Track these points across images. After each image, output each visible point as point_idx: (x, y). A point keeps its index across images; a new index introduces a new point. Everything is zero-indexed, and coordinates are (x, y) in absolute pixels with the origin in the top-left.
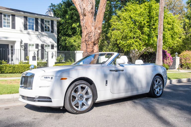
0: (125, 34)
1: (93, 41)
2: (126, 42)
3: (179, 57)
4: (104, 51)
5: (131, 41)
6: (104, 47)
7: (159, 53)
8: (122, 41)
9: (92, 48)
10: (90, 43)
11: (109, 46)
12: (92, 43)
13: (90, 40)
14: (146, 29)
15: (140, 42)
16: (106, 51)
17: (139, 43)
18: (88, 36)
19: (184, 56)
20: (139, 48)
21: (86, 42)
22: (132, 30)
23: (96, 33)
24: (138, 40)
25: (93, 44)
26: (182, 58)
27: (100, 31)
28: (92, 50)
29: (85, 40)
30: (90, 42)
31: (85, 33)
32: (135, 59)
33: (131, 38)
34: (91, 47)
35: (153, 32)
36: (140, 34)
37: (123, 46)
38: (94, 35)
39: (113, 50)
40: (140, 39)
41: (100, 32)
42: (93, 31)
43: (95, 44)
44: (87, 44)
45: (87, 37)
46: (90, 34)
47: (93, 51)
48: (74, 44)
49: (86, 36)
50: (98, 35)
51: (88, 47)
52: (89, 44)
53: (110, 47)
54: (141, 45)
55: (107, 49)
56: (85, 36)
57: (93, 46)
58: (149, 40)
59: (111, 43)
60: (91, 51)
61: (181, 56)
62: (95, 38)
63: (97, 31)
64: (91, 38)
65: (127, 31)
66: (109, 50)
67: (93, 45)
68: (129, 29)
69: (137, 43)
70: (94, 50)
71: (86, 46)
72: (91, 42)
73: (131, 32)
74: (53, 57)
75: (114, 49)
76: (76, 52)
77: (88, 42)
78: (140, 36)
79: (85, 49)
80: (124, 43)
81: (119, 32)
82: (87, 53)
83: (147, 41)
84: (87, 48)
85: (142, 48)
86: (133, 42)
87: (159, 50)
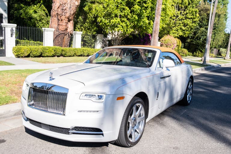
0: (110, 11)
1: (68, 16)
2: (110, 20)
3: (160, 42)
4: (77, 29)
5: (116, 21)
6: (78, 25)
7: (155, 40)
8: (103, 20)
9: (66, 25)
10: (64, 19)
11: (86, 23)
12: (66, 19)
13: (63, 13)
14: (137, 7)
15: (128, 23)
16: (80, 29)
17: (126, 23)
18: (61, 8)
19: (166, 41)
20: (125, 29)
21: (58, 16)
22: (119, 5)
23: (72, 5)
24: (125, 19)
25: (68, 19)
26: (163, 44)
27: (78, 3)
28: (65, 27)
29: (57, 14)
30: (63, 17)
31: (57, 3)
32: (116, 43)
33: (116, 16)
34: (64, 24)
35: (144, 12)
36: (129, 13)
37: (105, 25)
38: (70, 8)
39: (90, 30)
40: (128, 19)
41: (78, 5)
42: (69, 2)
43: (69, 21)
44: (59, 20)
45: (59, 10)
46: (65, 5)
47: (66, 29)
48: (35, 15)
49: (59, 7)
50: (74, 8)
51: (61, 24)
52: (62, 20)
53: (86, 25)
54: (129, 27)
55: (82, 27)
56: (57, 8)
57: (67, 23)
58: (138, 21)
59: (88, 20)
60: (64, 29)
61: (162, 41)
62: (70, 11)
63: (74, 3)
64: (65, 11)
65: (113, 7)
66: (85, 29)
67: (67, 21)
68: (115, 5)
69: (124, 24)
70: (68, 28)
71: (58, 22)
72: (65, 17)
73: (117, 9)
74: (13, 36)
75: (92, 28)
76: (45, 29)
77: (61, 17)
78: (128, 14)
79: (56, 26)
80: (107, 21)
81: (101, 6)
82: (59, 31)
83: (136, 22)
84: (59, 25)
85: (130, 31)
86: (118, 22)
87: (155, 36)
